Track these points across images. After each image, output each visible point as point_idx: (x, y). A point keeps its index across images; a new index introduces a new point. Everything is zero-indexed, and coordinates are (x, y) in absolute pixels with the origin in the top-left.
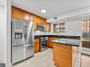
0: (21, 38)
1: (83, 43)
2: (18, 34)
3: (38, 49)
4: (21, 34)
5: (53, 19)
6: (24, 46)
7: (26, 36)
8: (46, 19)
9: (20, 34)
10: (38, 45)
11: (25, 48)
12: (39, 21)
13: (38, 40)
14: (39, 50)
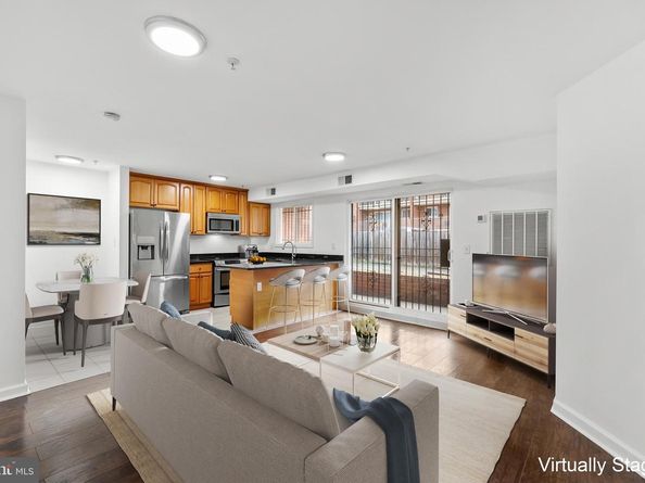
0: (153, 258)
1: (357, 276)
2: (144, 247)
3: (206, 296)
4: (153, 247)
5: (265, 192)
6: (162, 278)
7: (165, 255)
8: (246, 191)
9: (149, 249)
10: (206, 282)
11: (163, 285)
12: (213, 202)
13: (207, 268)
14: (210, 300)
